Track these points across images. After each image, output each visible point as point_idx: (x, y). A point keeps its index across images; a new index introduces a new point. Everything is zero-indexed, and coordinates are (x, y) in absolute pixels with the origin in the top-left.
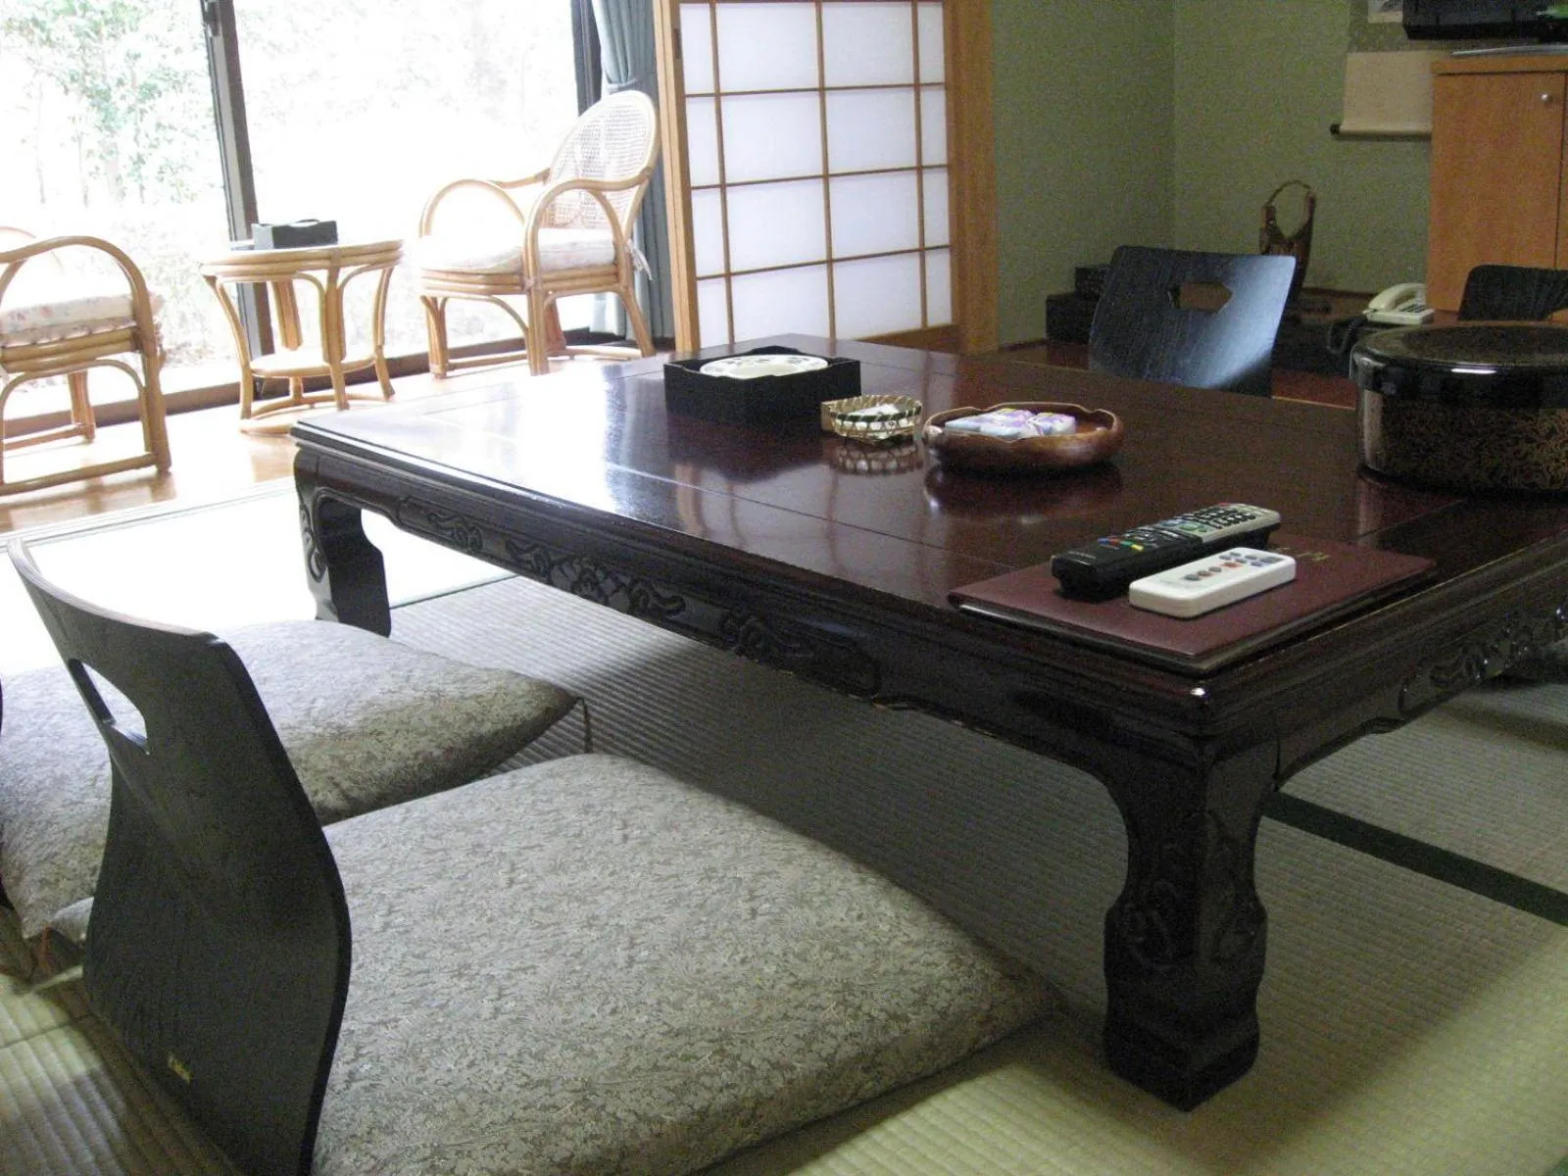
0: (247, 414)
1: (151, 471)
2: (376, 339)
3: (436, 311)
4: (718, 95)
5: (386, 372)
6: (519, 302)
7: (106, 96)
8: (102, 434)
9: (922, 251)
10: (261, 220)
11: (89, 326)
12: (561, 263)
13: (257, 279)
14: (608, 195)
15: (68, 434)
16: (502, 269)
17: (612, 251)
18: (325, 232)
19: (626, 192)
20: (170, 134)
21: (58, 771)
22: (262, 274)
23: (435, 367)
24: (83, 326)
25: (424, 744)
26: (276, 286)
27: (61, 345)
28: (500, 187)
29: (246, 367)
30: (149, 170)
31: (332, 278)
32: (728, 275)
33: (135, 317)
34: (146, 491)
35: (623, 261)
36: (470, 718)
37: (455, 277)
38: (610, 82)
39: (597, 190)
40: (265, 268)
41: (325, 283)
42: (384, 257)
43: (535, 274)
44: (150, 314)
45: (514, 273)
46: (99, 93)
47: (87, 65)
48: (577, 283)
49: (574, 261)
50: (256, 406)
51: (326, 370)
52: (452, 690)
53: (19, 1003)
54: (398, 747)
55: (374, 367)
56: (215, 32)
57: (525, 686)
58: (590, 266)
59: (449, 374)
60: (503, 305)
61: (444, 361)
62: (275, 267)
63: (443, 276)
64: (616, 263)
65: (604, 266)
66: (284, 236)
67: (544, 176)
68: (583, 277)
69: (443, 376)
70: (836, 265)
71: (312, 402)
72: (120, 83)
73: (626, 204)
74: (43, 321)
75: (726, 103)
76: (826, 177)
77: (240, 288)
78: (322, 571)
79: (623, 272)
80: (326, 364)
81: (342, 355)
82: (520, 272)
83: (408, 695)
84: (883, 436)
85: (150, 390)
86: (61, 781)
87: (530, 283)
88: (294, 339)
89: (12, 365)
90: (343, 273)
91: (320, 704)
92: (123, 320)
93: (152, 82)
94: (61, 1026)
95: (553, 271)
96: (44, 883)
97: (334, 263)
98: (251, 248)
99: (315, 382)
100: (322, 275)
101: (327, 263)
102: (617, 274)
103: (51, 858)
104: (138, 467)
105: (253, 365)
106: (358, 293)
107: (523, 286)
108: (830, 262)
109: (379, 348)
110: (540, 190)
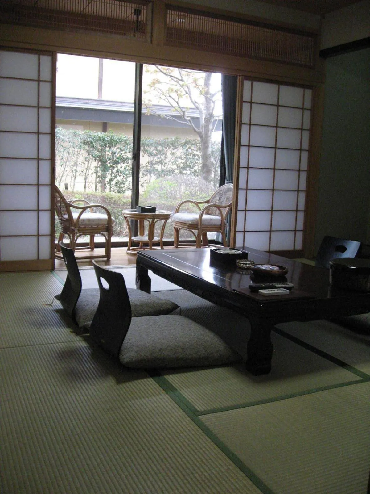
0: (129, 249)
1: (106, 259)
2: (161, 236)
3: (177, 231)
4: (247, 189)
5: (162, 244)
6: (196, 231)
7: (105, 162)
8: (96, 250)
9: (295, 231)
10: (139, 205)
11: (98, 225)
12: (207, 223)
13: (137, 219)
14: (221, 209)
15: (88, 248)
16: (193, 223)
17: (220, 222)
18: (153, 210)
19: (226, 208)
20: (120, 174)
21: (88, 303)
22: (137, 218)
23: (175, 245)
24: (96, 225)
25: (150, 309)
26: (140, 221)
27: (91, 228)
28: (197, 203)
29: (130, 239)
30: (113, 183)
31: (153, 221)
32: (244, 232)
33: (108, 224)
34: (104, 263)
35: (223, 225)
36: (159, 306)
37: (182, 224)
38: (227, 180)
39: (218, 207)
40: (138, 217)
41: (151, 222)
42: (166, 217)
43: (201, 225)
44: (111, 224)
45: (195, 225)
46: (103, 161)
47: (102, 154)
48: (211, 229)
49: (211, 223)
50: (131, 248)
51: (148, 241)
52: (157, 301)
53: (76, 337)
54: (146, 309)
55: (160, 243)
56: (135, 160)
57: (170, 302)
58: (215, 225)
59: (178, 247)
60: (192, 232)
61: (178, 243)
62: (140, 217)
63: (179, 223)
64: (221, 225)
65: (218, 225)
66: (143, 210)
67: (208, 202)
68: (213, 227)
69: (176, 247)
70: (272, 233)
71: (144, 249)
72: (110, 160)
73: (225, 211)
74: (88, 223)
75: (248, 191)
76: (272, 211)
77: (132, 220)
78: (139, 280)
79: (223, 228)
80: (148, 240)
81: (153, 239)
82: (197, 225)
83: (149, 301)
84: (246, 267)
85: (108, 240)
86: (88, 305)
87: (199, 227)
88: (142, 234)
89: (80, 231)
90: (156, 220)
91: (133, 300)
92: (105, 224)
93: (118, 160)
94: (83, 340)
95: (205, 225)
96: (83, 319)
97: (154, 217)
98: (136, 211)
99: (145, 244)
100: (151, 220)
101: (152, 217)
102: (221, 228)
103: (85, 315)
104: (103, 258)
105: (132, 238)
106: (159, 225)
107: (197, 228)
108: (271, 231)
109: (162, 239)
110: (206, 205)
